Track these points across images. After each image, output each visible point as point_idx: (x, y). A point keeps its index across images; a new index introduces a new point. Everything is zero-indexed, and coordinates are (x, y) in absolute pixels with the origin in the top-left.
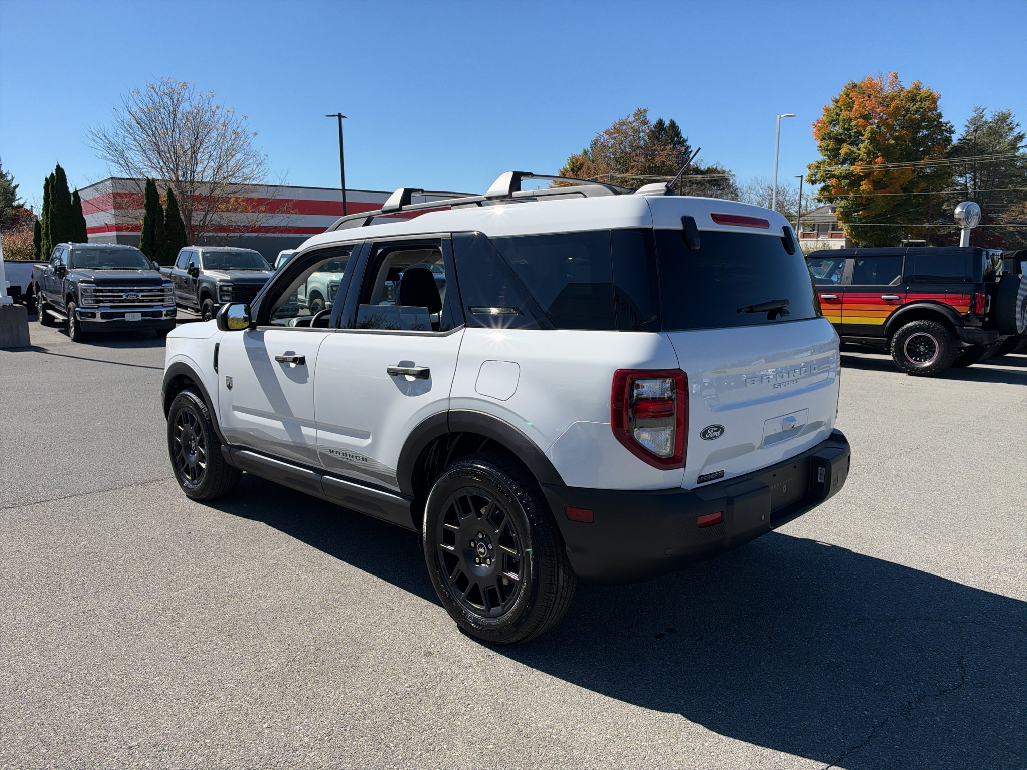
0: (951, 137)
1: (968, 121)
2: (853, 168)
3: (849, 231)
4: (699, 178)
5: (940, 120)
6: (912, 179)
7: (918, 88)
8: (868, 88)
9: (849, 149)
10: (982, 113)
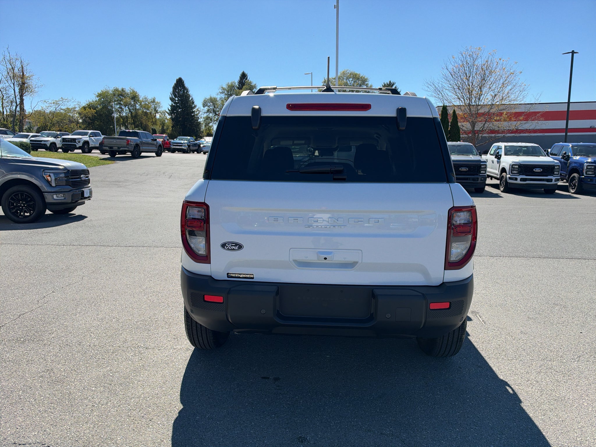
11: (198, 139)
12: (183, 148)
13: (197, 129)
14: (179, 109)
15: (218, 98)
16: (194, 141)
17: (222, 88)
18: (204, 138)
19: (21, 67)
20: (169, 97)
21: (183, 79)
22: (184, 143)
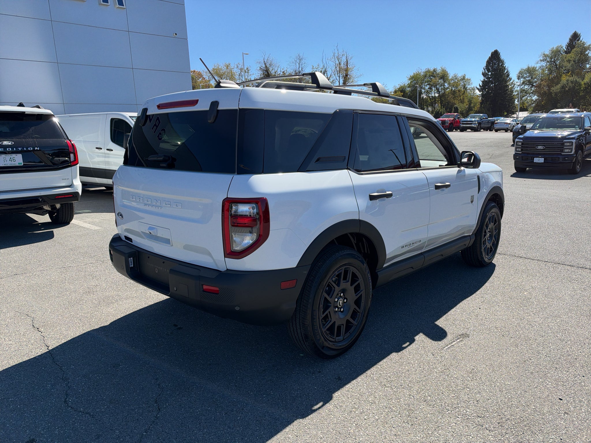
11: (510, 115)
12: (473, 126)
13: (509, 104)
14: (491, 84)
15: (537, 67)
16: (487, 118)
17: (544, 54)
18: (516, 114)
19: (346, 61)
20: (482, 72)
21: (499, 51)
22: (475, 121)
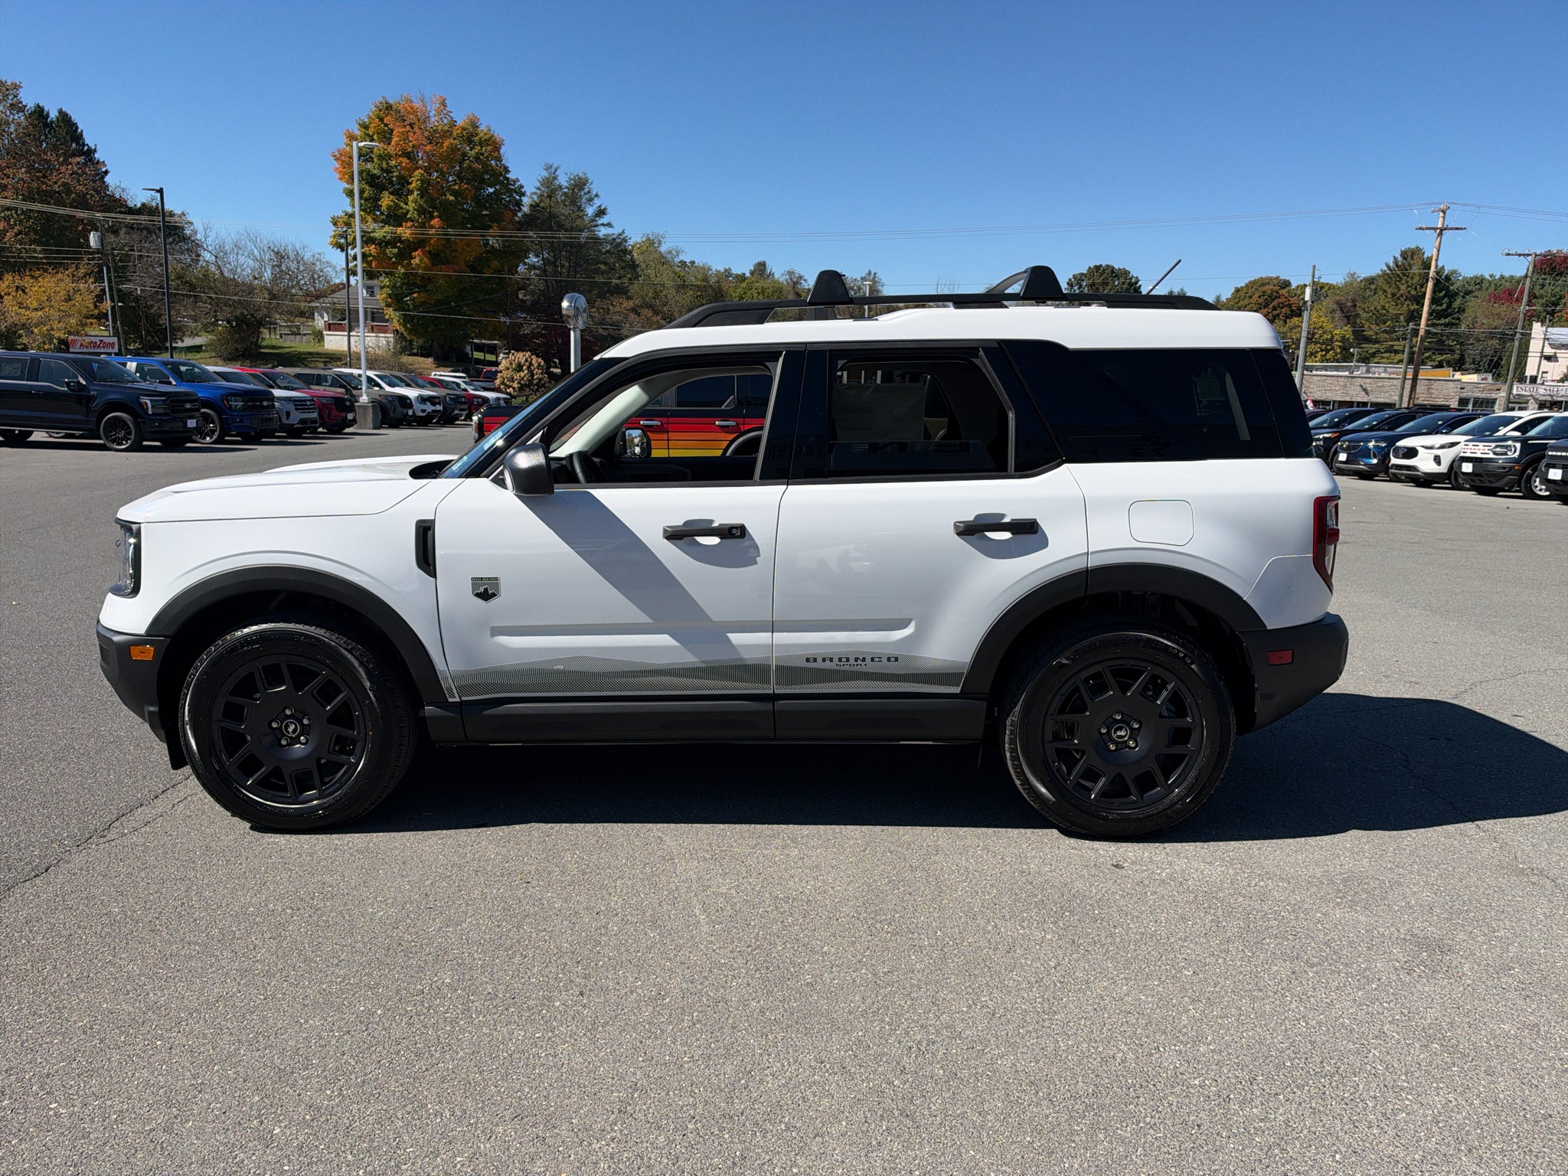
0: (521, 201)
1: (539, 181)
2: (399, 230)
3: (401, 321)
4: (129, 218)
5: (507, 176)
6: (480, 255)
7: (475, 126)
8: (409, 113)
9: (392, 201)
10: (554, 173)
